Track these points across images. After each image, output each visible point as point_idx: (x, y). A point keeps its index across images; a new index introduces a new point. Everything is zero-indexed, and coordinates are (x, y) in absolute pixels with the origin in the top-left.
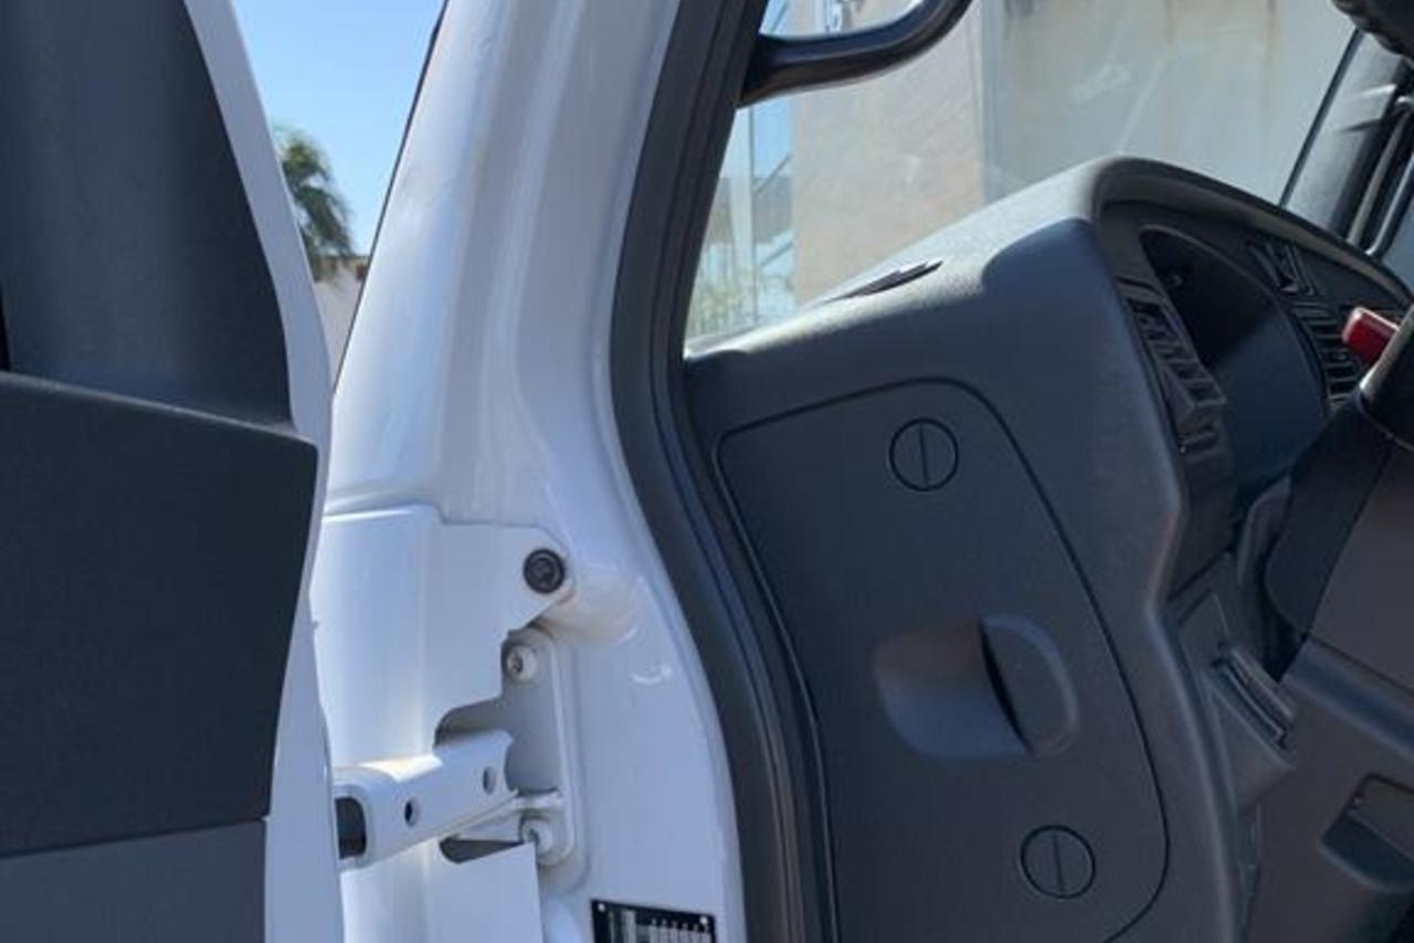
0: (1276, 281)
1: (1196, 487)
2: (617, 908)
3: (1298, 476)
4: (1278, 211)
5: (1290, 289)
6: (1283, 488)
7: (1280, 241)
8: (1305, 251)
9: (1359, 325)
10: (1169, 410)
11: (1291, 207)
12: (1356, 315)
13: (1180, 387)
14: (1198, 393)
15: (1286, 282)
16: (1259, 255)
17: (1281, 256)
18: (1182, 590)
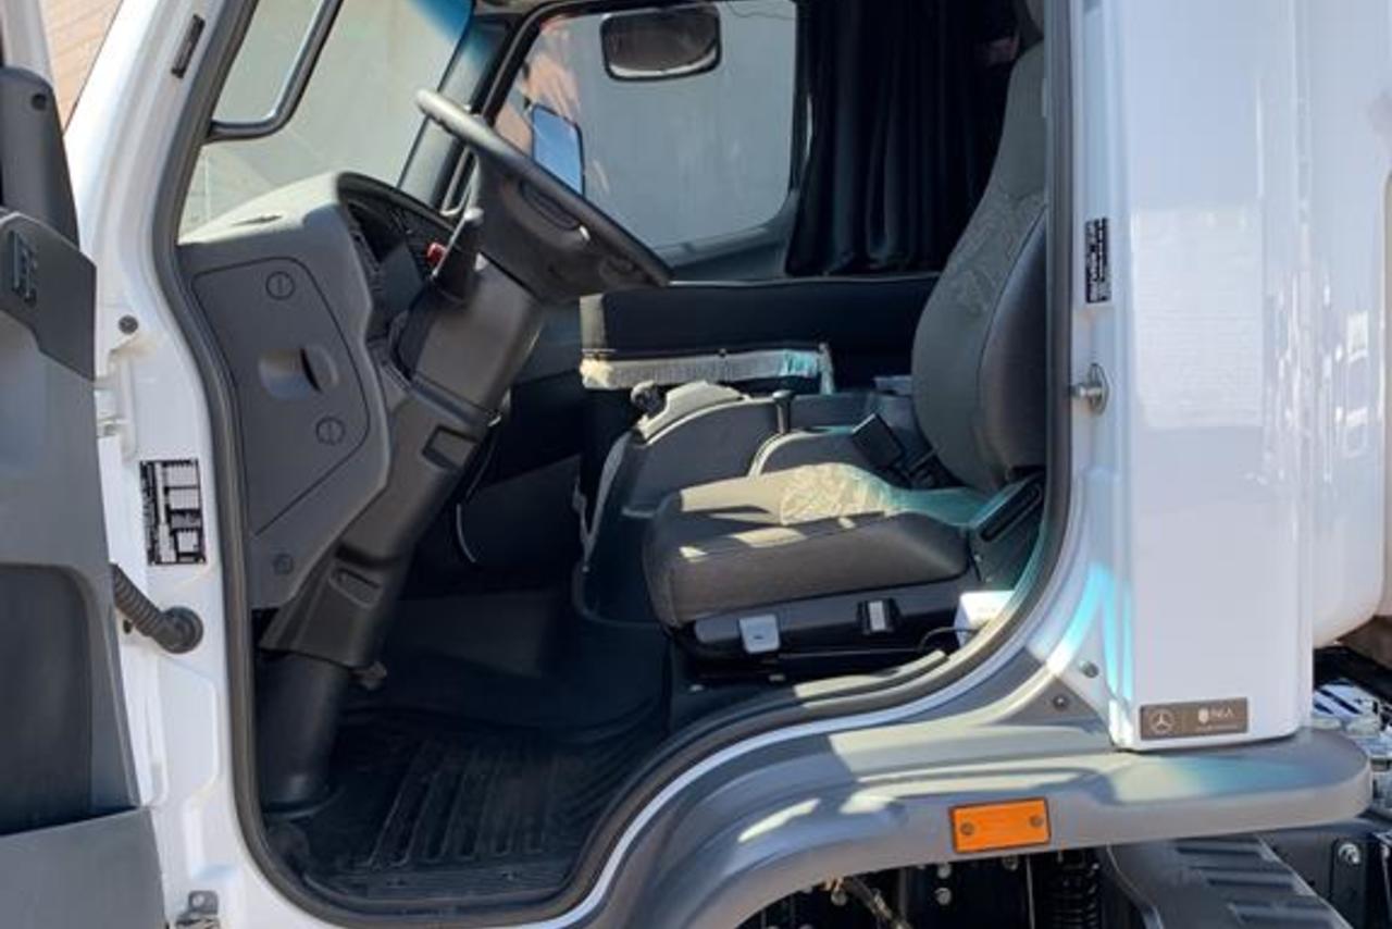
0: (402, 229)
1: (379, 304)
2: (152, 464)
3: (412, 307)
4: (397, 191)
5: (409, 232)
6: (404, 315)
7: (404, 208)
8: (415, 213)
9: (434, 251)
10: (367, 273)
11: (405, 189)
12: (433, 246)
13: (370, 266)
14: (377, 270)
15: (406, 229)
16: (393, 215)
17: (404, 215)
18: (371, 339)
